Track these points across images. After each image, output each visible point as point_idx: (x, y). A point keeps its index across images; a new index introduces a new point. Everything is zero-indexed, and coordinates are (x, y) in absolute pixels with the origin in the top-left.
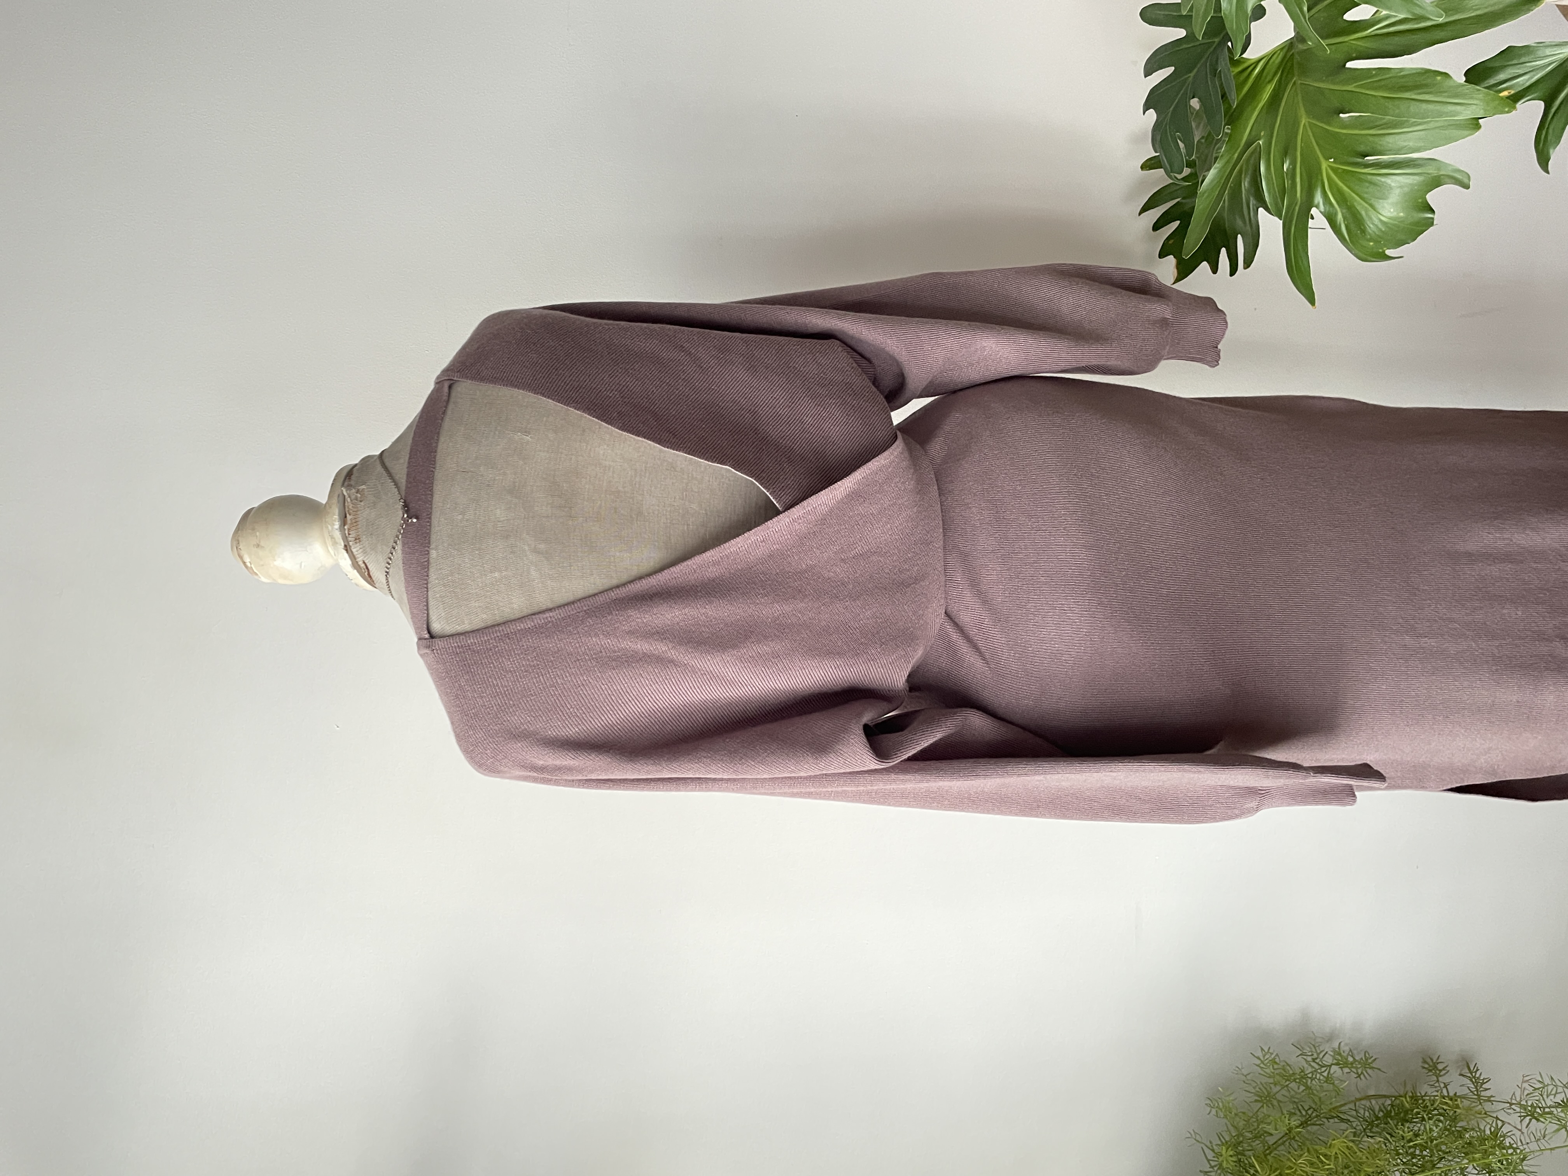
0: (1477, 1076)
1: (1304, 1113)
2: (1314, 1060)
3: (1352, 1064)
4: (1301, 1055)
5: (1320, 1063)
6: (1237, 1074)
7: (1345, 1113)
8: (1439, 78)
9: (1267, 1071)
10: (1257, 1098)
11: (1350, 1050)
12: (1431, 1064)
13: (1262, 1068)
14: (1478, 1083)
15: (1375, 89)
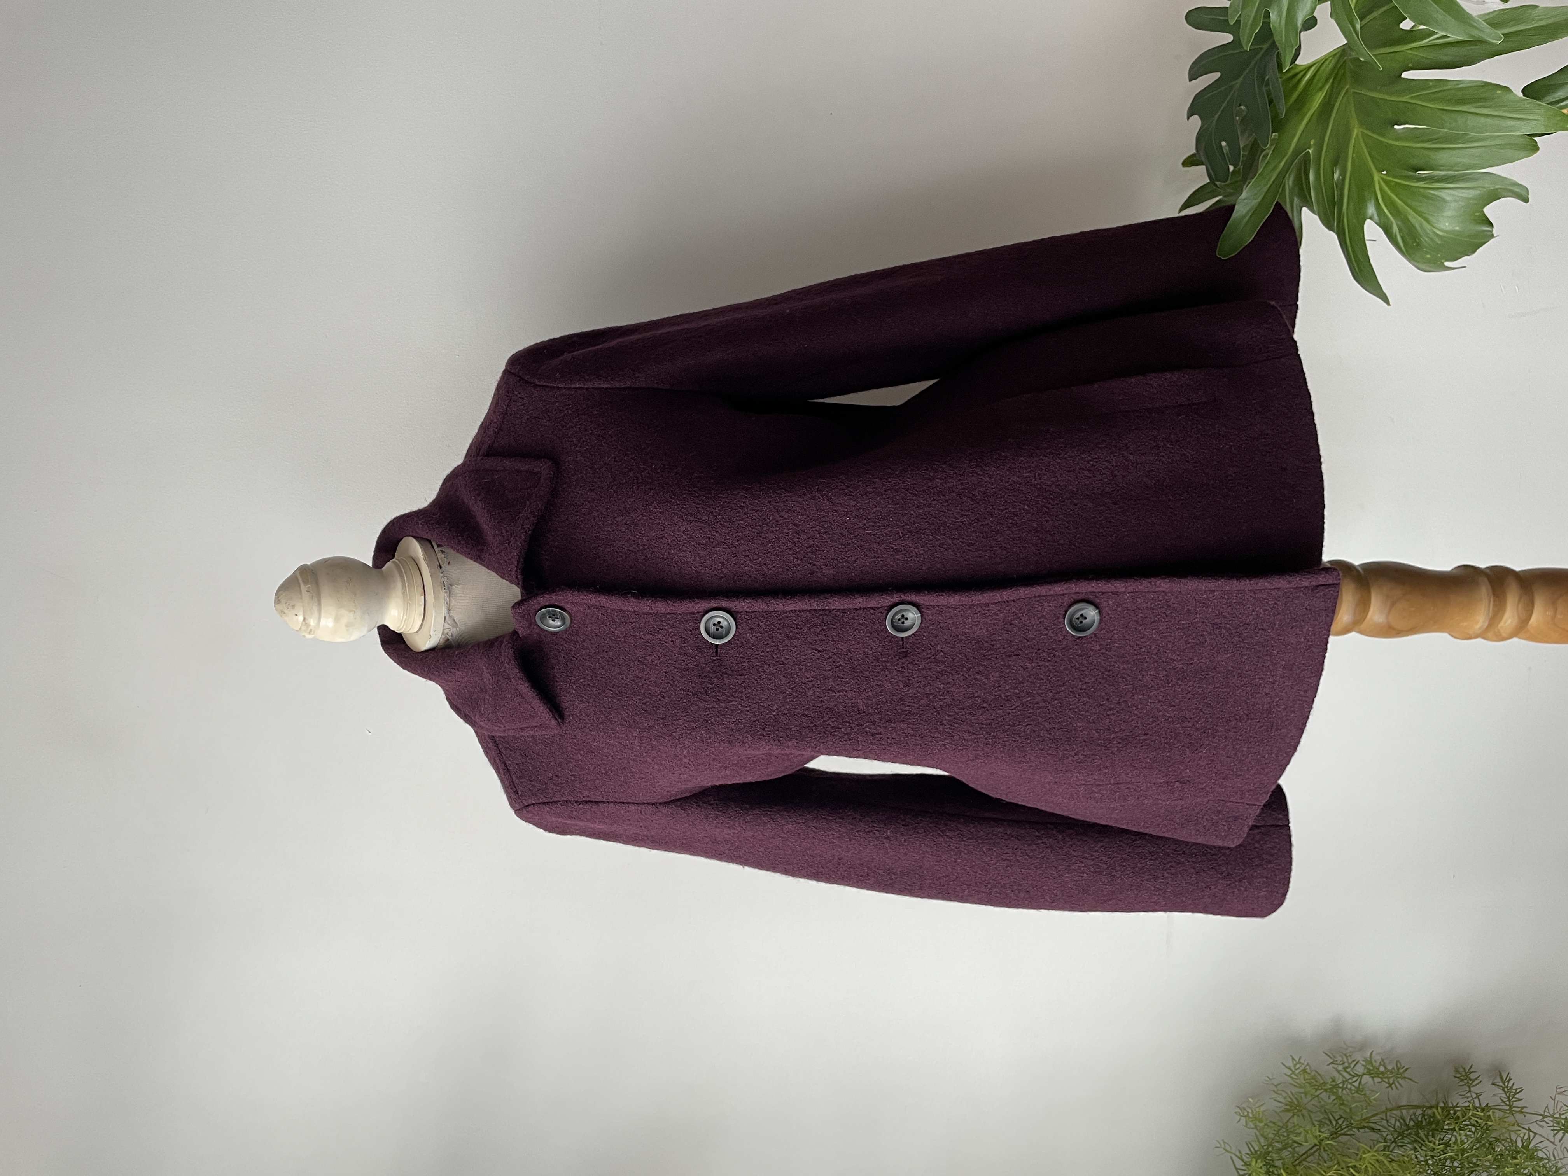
0: (1510, 1085)
1: (1334, 1123)
2: (1345, 1069)
3: (1383, 1073)
4: (1332, 1063)
5: (1351, 1073)
6: (1267, 1084)
7: (1376, 1123)
8: (1499, 92)
9: (1298, 1081)
10: (1287, 1108)
11: (1382, 1060)
12: (1464, 1073)
13: (1292, 1078)
14: (1511, 1093)
15: (1431, 101)
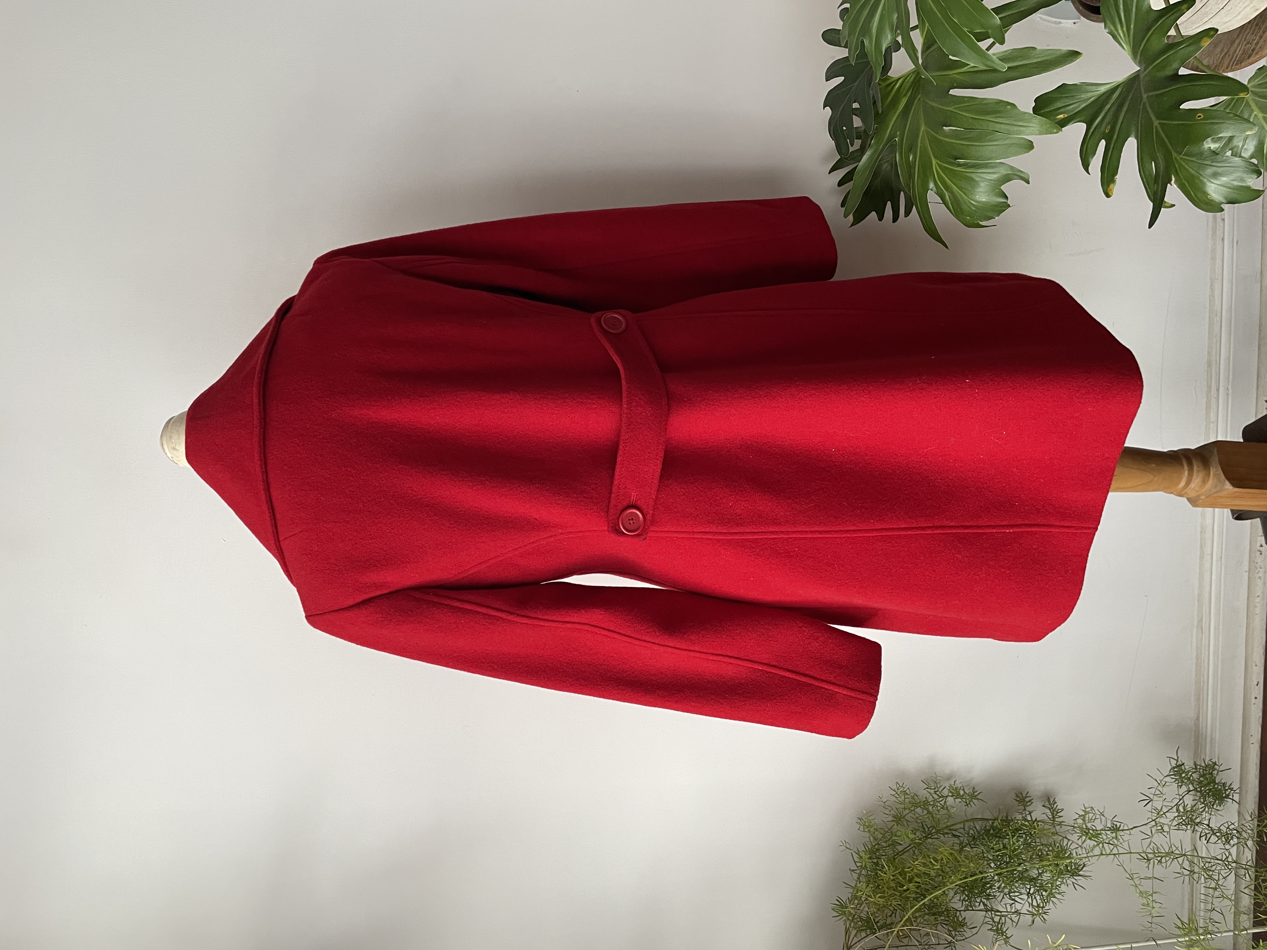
0: (1055, 807)
1: (927, 830)
2: (935, 792)
3: (963, 795)
4: (927, 788)
5: (940, 795)
6: (879, 801)
7: (956, 830)
8: (1009, 107)
9: (901, 800)
10: (893, 819)
11: (962, 786)
12: (1021, 797)
13: (896, 797)
14: (1055, 812)
15: (966, 111)
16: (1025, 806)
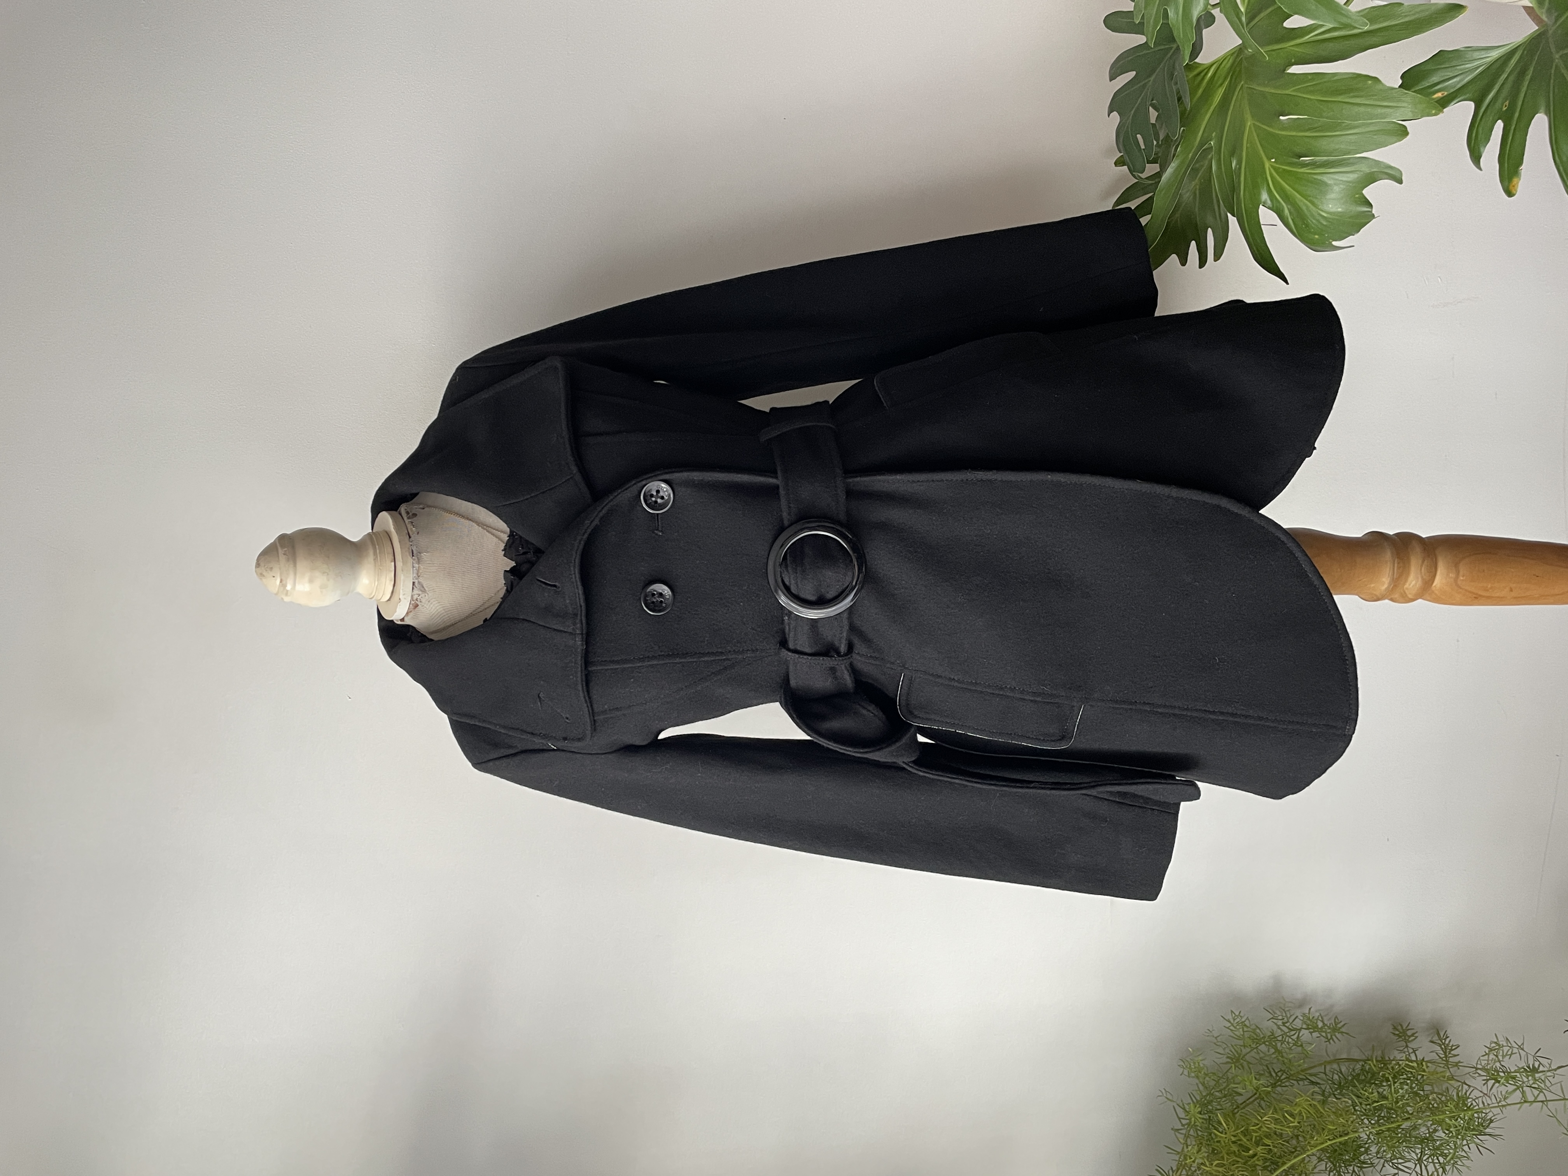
0: (1447, 1042)
1: (1274, 1075)
2: (1284, 1024)
3: (1321, 1028)
4: (1272, 1018)
5: (1290, 1027)
6: (1208, 1036)
7: (1315, 1075)
8: (1370, 82)
9: (1238, 1033)
10: (1229, 1060)
11: (1321, 1016)
12: (1401, 1031)
13: (1231, 1030)
14: (1448, 1049)
15: (1311, 92)
16: (1407, 1041)
